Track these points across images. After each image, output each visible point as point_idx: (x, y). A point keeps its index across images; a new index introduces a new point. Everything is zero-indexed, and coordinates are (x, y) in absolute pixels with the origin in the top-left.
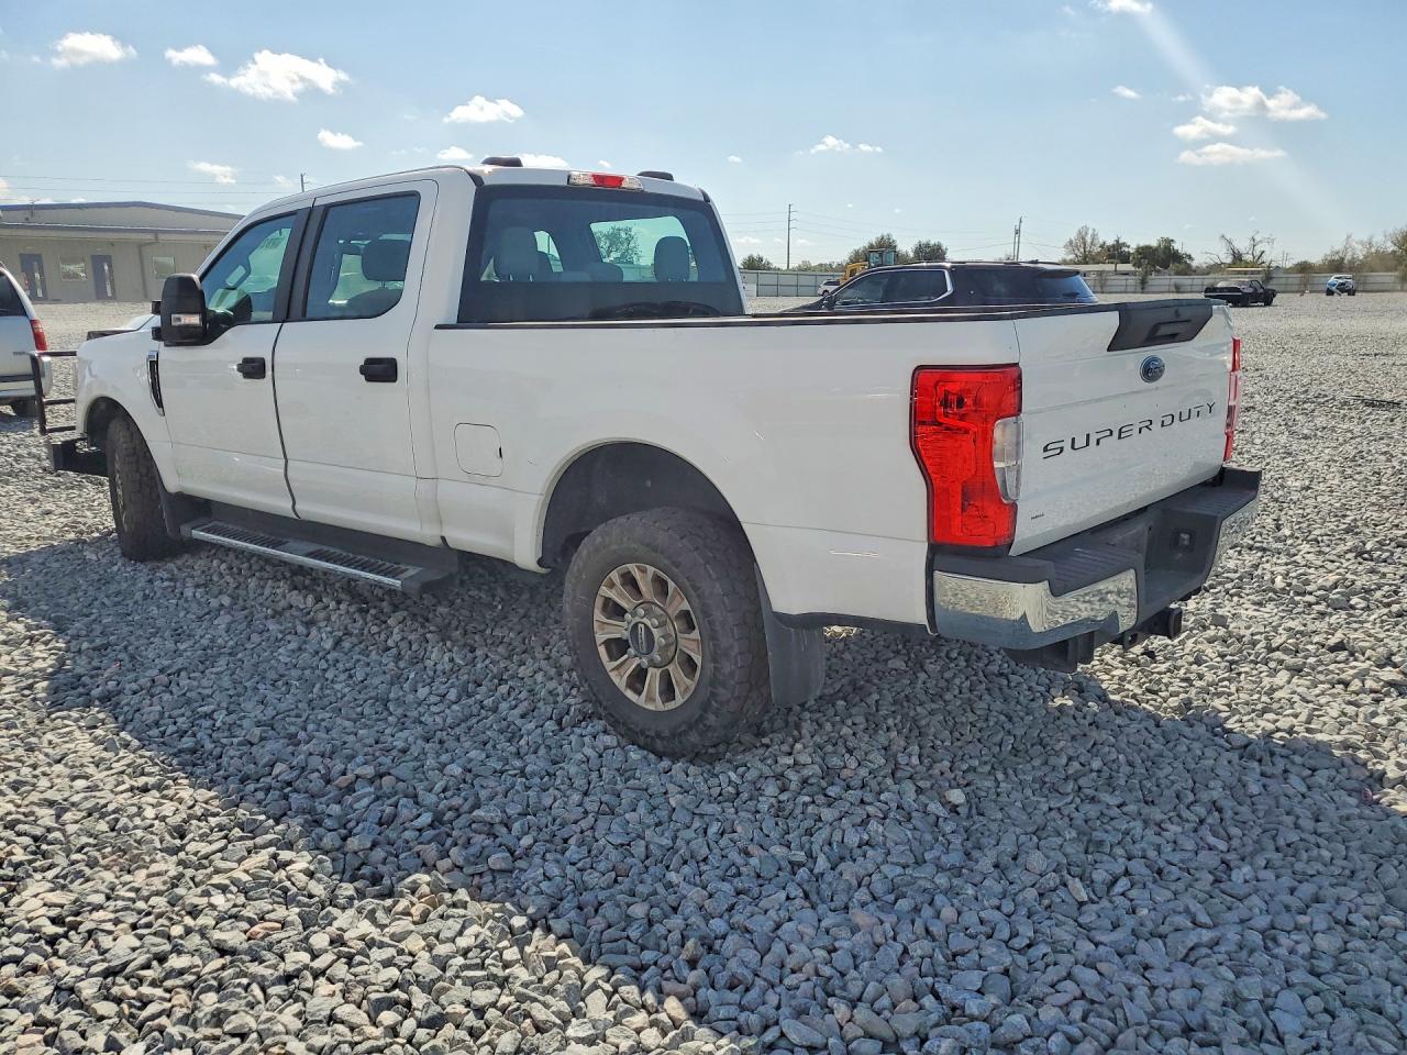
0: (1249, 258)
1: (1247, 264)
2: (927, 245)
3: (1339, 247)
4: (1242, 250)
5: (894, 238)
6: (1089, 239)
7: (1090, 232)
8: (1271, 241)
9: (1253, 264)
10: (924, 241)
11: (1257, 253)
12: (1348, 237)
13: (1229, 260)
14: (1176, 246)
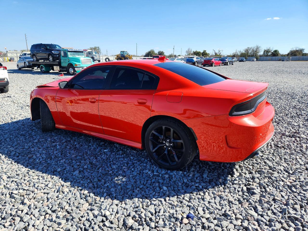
0: (218, 54)
1: (218, 55)
2: (160, 52)
3: (235, 52)
4: (217, 53)
5: (154, 50)
6: (190, 50)
7: (190, 49)
8: (222, 51)
9: (219, 55)
10: (160, 51)
11: (220, 53)
12: (236, 50)
13: (215, 55)
14: (206, 52)
